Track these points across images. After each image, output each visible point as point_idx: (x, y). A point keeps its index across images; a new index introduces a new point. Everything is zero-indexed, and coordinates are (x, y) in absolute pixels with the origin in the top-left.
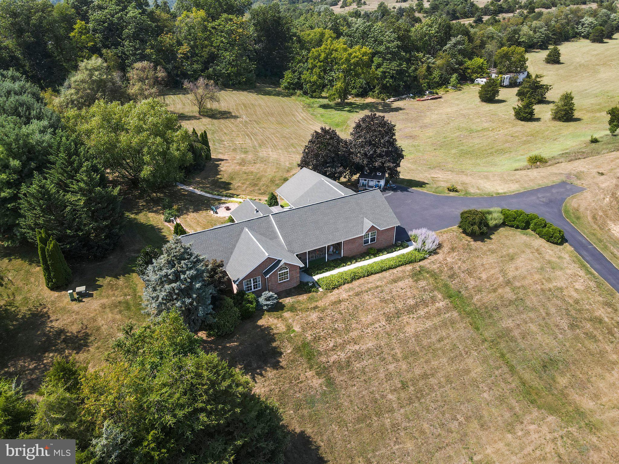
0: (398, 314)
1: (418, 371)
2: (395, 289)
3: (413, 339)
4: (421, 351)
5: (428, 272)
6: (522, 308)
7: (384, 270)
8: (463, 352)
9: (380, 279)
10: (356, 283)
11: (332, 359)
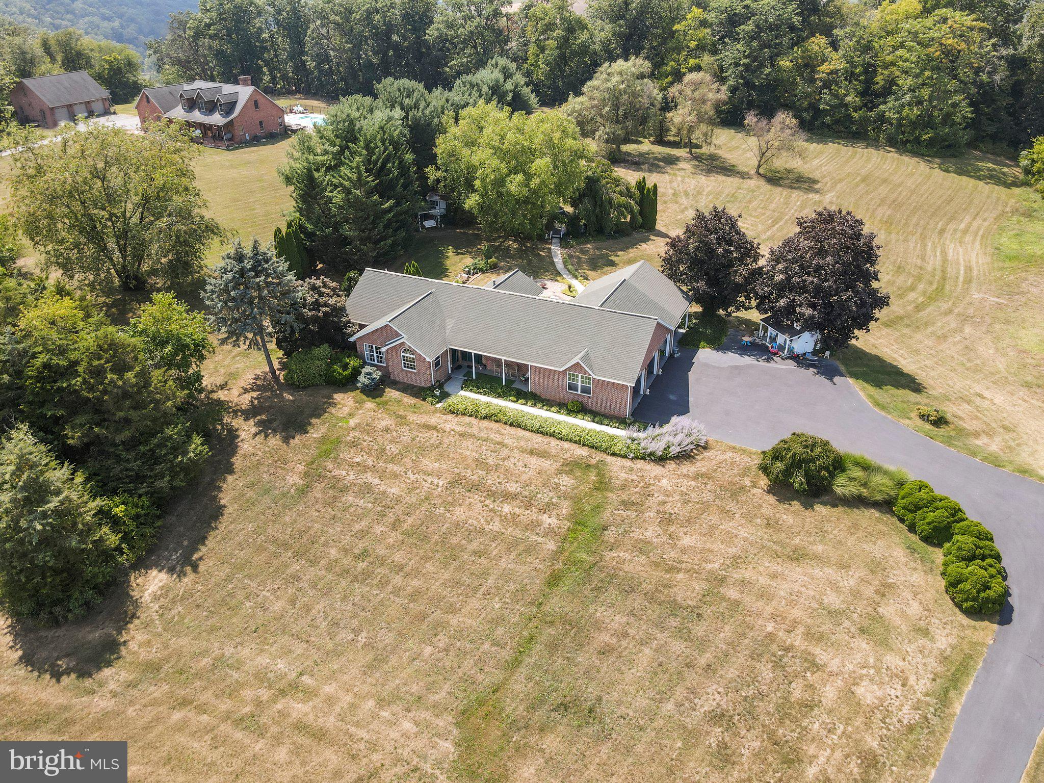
0: (474, 487)
2: (516, 461)
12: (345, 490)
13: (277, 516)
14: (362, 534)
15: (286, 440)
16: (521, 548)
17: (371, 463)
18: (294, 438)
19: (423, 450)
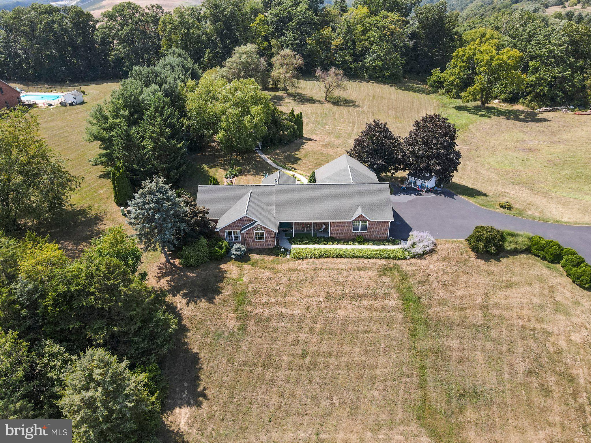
0: (341, 297)
1: (325, 348)
2: (353, 276)
3: (340, 322)
4: (340, 333)
5: (398, 271)
6: (481, 335)
7: (356, 257)
8: (382, 350)
9: (346, 264)
10: (322, 260)
11: (256, 311)
12: (268, 319)
13: (237, 348)
14: (295, 342)
15: (211, 300)
16: (386, 321)
17: (274, 300)
18: (215, 299)
19: (299, 284)
